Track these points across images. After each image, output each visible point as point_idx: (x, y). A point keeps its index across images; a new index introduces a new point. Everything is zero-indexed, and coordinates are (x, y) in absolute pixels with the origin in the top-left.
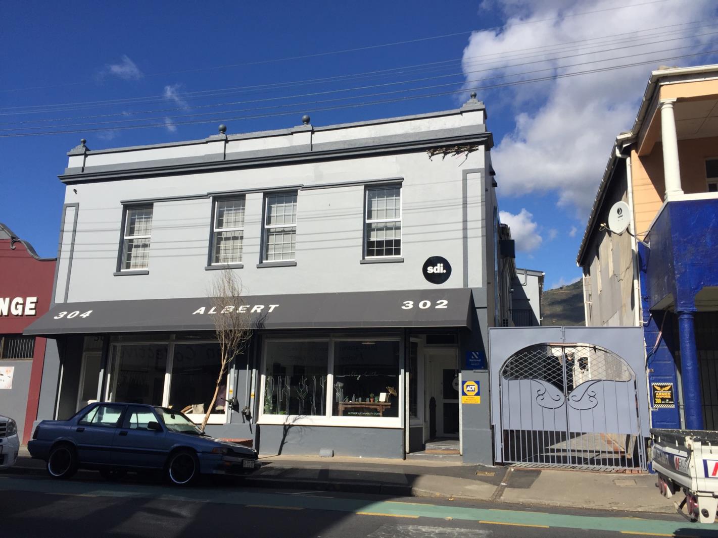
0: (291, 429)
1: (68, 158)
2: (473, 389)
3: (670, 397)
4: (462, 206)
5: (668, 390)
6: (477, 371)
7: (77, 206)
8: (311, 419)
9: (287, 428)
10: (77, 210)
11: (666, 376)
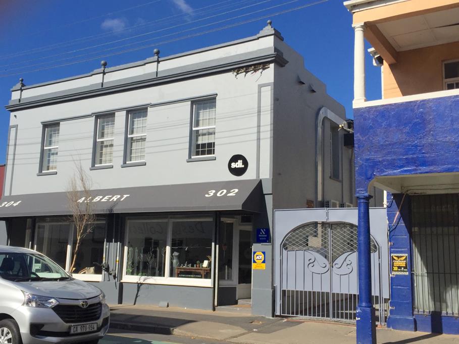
0: (142, 287)
1: (11, 93)
2: (261, 258)
3: (405, 266)
4: (257, 114)
5: (404, 260)
6: (263, 244)
7: (16, 126)
8: (155, 280)
9: (139, 285)
10: (17, 130)
11: (403, 248)
